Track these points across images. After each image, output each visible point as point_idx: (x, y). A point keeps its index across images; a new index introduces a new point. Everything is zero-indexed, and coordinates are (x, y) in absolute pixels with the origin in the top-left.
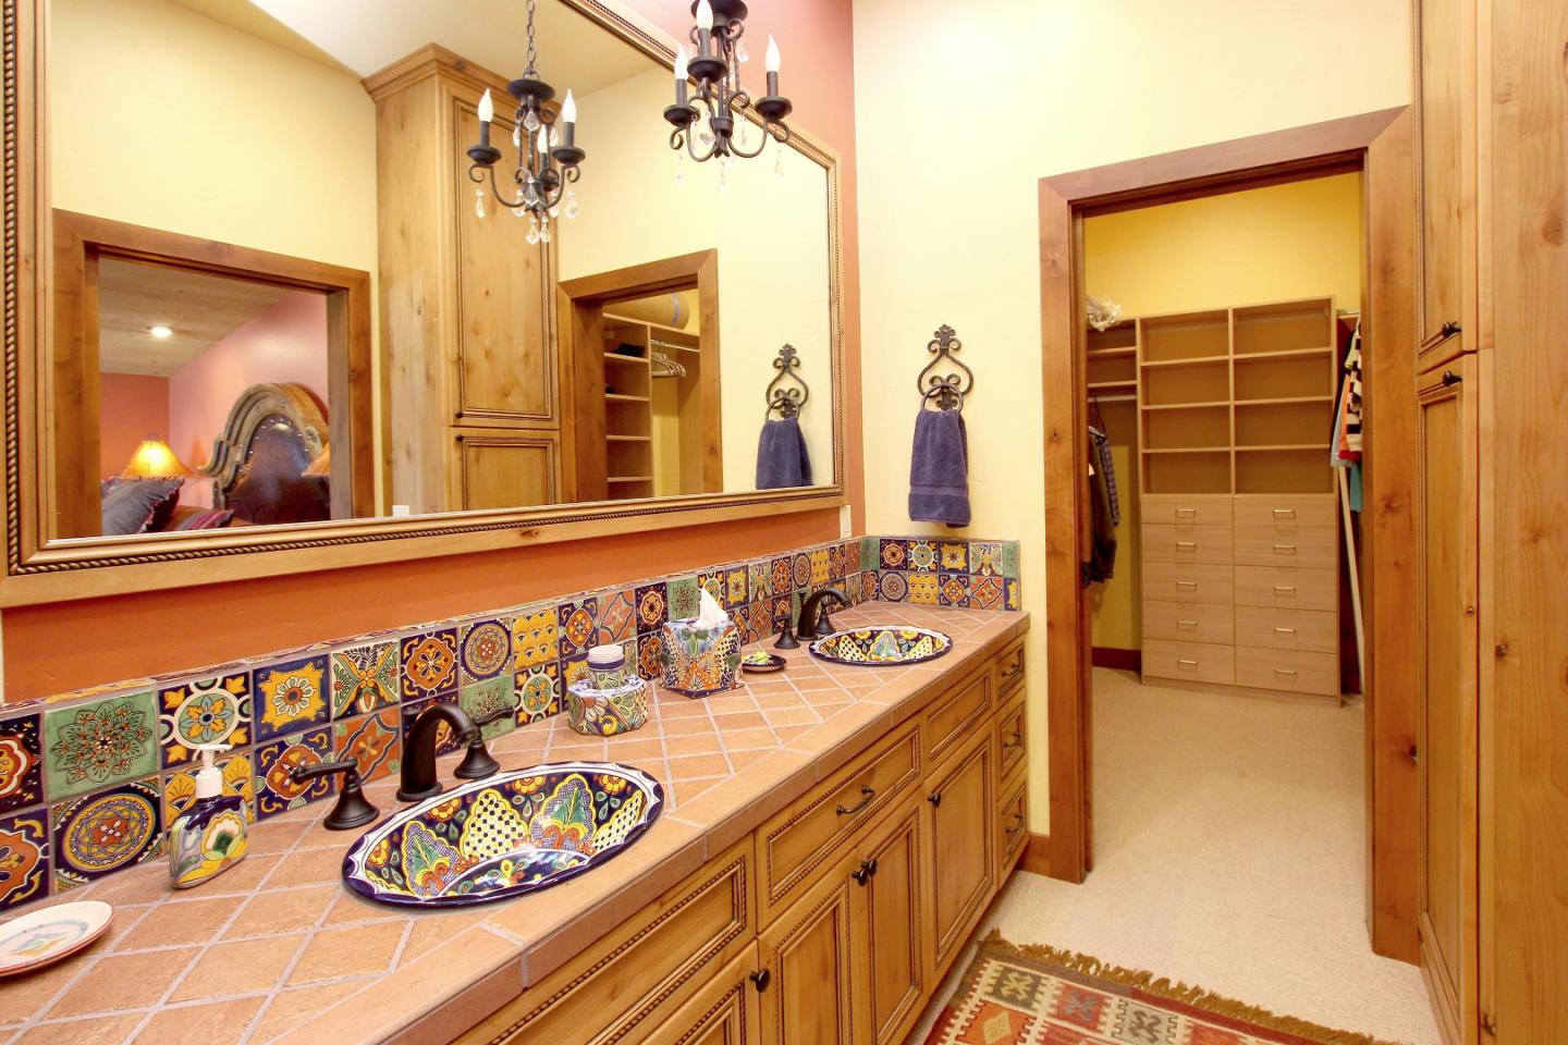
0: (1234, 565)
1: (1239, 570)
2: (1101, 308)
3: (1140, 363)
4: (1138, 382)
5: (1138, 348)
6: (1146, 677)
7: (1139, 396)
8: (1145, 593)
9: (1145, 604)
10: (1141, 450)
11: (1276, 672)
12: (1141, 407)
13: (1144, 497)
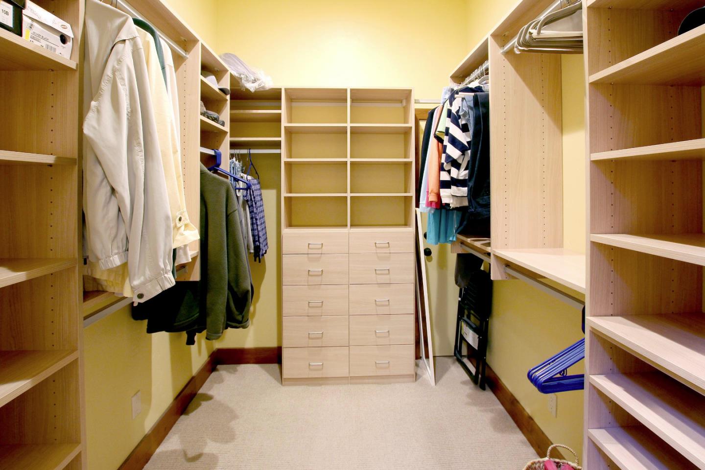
0: (349, 284)
1: (352, 288)
2: (254, 73)
3: (284, 123)
4: (282, 139)
5: (283, 111)
6: (285, 379)
7: (283, 151)
8: (285, 311)
9: (284, 319)
10: (284, 194)
11: (376, 363)
12: (284, 159)
13: (286, 231)
